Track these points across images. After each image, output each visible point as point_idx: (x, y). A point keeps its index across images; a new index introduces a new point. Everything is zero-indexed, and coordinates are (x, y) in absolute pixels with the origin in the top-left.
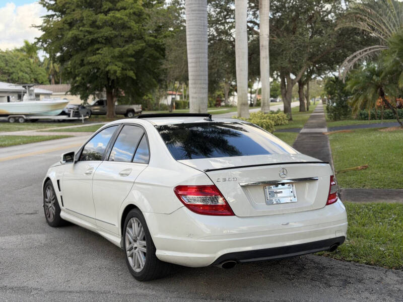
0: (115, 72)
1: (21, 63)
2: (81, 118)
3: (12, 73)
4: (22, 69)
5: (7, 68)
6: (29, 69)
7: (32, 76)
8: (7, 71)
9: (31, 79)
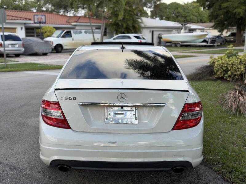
0: (240, 13)
1: (193, 10)
2: (215, 45)
3: (187, 17)
4: (193, 13)
5: (184, 13)
6: (197, 13)
7: (199, 18)
8: (184, 15)
9: (198, 20)
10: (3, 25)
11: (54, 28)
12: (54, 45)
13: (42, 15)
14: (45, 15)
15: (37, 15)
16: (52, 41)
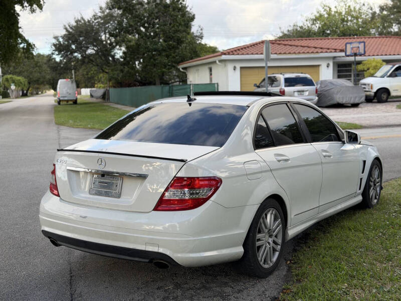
10: (266, 64)
11: (384, 61)
12: (375, 90)
13: (360, 42)
14: (364, 42)
15: (351, 43)
16: (372, 83)
